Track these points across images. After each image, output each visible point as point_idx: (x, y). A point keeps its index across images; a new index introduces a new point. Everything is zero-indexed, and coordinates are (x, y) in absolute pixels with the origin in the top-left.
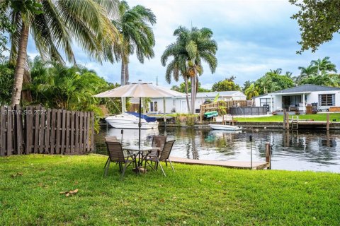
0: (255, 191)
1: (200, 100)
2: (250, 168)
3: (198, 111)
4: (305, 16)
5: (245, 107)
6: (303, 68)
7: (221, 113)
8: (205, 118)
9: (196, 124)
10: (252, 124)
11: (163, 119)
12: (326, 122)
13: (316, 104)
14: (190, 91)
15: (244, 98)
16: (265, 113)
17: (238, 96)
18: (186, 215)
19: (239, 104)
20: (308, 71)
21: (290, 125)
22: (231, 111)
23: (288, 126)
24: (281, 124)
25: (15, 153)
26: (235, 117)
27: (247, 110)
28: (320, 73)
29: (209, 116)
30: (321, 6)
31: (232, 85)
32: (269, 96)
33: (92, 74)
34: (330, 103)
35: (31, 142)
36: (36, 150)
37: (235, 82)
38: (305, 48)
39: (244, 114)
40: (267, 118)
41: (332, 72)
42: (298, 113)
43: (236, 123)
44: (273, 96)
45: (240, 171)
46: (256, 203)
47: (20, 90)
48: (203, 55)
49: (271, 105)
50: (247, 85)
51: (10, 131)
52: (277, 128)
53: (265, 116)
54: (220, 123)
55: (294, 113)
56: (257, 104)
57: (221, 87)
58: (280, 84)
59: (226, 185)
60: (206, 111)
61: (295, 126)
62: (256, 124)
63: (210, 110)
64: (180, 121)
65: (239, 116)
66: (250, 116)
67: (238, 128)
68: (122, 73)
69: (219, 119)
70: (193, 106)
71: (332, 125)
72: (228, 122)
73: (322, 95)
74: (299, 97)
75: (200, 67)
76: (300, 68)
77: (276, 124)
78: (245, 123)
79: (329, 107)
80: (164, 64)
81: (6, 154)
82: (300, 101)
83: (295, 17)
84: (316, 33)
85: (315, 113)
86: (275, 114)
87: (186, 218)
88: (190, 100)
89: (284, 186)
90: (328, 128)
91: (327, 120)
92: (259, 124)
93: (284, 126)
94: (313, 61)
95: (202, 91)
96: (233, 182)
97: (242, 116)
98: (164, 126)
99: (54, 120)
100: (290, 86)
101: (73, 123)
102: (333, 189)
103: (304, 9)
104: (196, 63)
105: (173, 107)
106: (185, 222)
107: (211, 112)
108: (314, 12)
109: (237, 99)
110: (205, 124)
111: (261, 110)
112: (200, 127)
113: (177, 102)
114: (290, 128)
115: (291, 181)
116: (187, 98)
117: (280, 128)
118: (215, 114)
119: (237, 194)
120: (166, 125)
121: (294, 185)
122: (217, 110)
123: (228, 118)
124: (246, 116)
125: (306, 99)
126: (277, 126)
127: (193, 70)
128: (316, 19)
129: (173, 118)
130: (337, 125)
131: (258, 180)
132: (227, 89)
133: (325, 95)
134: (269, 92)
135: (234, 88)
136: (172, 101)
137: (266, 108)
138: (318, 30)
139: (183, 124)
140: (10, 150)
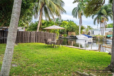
9: (103, 39)
25: (36, 42)
29: (108, 37)
33: (72, 22)
35: (40, 40)
36: (41, 42)
47: (39, 27)
51: (35, 37)
68: (80, 22)
80: (93, 19)
81: (34, 42)
99: (45, 35)
101: (50, 36)
112: (104, 40)
116: (101, 30)
127: (103, 20)
129: (95, 37)
136: (99, 31)
139: (99, 39)
140: (35, 41)
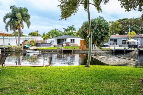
0: (43, 74)
1: (23, 40)
2: (43, 66)
3: (21, 45)
4: (62, 6)
5: (43, 43)
6: (65, 29)
7: (32, 46)
8: (25, 48)
9: (20, 50)
10: (45, 50)
11: (3, 49)
12: (72, 49)
13: (69, 43)
14: (18, 36)
15: (42, 39)
16: (50, 46)
17: (40, 39)
18: (11, 86)
19: (40, 42)
20: (67, 30)
21: (60, 50)
22: (37, 45)
23: (59, 51)
24: (57, 50)
26: (38, 47)
27: (43, 44)
28: (71, 31)
29: (26, 47)
30: (68, 3)
31: (37, 34)
32: (52, 39)
34: (74, 43)
37: (39, 33)
38: (62, 18)
39: (42, 46)
40: (51, 48)
41: (75, 31)
42: (63, 46)
43: (38, 50)
44: (54, 39)
45: (38, 67)
46: (43, 78)
48: (24, 20)
49: (53, 43)
50: (44, 34)
52: (55, 52)
53: (51, 47)
54: (32, 50)
55: (62, 46)
56: (48, 42)
57: (32, 35)
58: (57, 35)
59: (31, 73)
60: (25, 44)
61: (61, 51)
62: (47, 50)
63: (27, 44)
64: (12, 49)
65: (40, 47)
66: (44, 47)
67: (39, 52)
69: (31, 48)
70: (19, 42)
71: (74, 50)
72: (35, 49)
73: (71, 39)
74: (63, 40)
75: (23, 25)
76: (64, 29)
77: (55, 50)
78: (42, 50)
79: (73, 44)
82: (64, 41)
83: (59, 6)
84: (66, 13)
85: (69, 46)
86: (54, 46)
87: (11, 87)
88: (17, 40)
89: (55, 71)
90: (73, 51)
91: (73, 48)
92: (48, 50)
93: (57, 51)
94: (68, 27)
95: (23, 36)
96: (35, 72)
97: (41, 47)
98: (4, 52)
100: (60, 35)
102: (71, 71)
103: (62, 3)
104: (21, 23)
105: (9, 43)
106: (10, 89)
107: (27, 45)
108: (66, 5)
109: (39, 40)
110: (25, 50)
111: (49, 45)
112: (22, 52)
113: (11, 41)
114: (60, 52)
115: (57, 69)
117: (56, 52)
118: (29, 46)
119: (36, 76)
120: (5, 51)
121: (58, 70)
122: (30, 44)
123: (35, 48)
124: (43, 47)
125: (66, 41)
126: (55, 51)
127: (19, 26)
128: (66, 8)
130: (76, 50)
131: (45, 70)
132: (35, 36)
133: (72, 39)
134: (52, 37)
135: (38, 35)
136: (8, 40)
137: (51, 44)
138: (66, 12)
139: (14, 50)
